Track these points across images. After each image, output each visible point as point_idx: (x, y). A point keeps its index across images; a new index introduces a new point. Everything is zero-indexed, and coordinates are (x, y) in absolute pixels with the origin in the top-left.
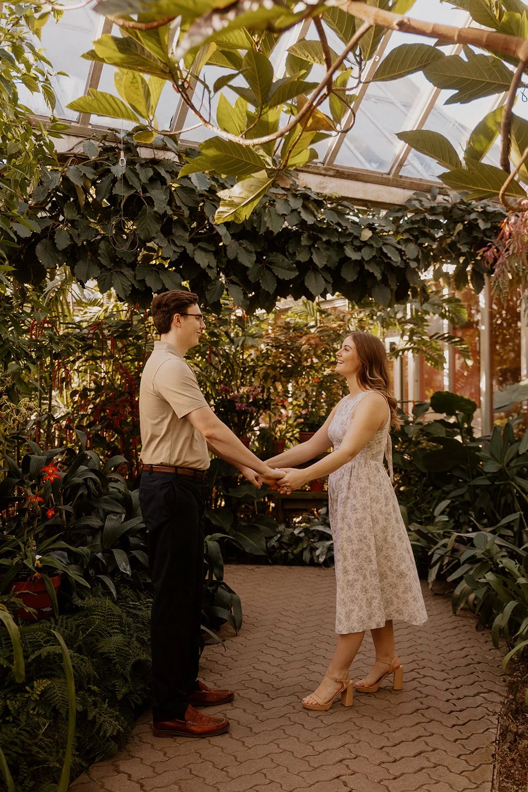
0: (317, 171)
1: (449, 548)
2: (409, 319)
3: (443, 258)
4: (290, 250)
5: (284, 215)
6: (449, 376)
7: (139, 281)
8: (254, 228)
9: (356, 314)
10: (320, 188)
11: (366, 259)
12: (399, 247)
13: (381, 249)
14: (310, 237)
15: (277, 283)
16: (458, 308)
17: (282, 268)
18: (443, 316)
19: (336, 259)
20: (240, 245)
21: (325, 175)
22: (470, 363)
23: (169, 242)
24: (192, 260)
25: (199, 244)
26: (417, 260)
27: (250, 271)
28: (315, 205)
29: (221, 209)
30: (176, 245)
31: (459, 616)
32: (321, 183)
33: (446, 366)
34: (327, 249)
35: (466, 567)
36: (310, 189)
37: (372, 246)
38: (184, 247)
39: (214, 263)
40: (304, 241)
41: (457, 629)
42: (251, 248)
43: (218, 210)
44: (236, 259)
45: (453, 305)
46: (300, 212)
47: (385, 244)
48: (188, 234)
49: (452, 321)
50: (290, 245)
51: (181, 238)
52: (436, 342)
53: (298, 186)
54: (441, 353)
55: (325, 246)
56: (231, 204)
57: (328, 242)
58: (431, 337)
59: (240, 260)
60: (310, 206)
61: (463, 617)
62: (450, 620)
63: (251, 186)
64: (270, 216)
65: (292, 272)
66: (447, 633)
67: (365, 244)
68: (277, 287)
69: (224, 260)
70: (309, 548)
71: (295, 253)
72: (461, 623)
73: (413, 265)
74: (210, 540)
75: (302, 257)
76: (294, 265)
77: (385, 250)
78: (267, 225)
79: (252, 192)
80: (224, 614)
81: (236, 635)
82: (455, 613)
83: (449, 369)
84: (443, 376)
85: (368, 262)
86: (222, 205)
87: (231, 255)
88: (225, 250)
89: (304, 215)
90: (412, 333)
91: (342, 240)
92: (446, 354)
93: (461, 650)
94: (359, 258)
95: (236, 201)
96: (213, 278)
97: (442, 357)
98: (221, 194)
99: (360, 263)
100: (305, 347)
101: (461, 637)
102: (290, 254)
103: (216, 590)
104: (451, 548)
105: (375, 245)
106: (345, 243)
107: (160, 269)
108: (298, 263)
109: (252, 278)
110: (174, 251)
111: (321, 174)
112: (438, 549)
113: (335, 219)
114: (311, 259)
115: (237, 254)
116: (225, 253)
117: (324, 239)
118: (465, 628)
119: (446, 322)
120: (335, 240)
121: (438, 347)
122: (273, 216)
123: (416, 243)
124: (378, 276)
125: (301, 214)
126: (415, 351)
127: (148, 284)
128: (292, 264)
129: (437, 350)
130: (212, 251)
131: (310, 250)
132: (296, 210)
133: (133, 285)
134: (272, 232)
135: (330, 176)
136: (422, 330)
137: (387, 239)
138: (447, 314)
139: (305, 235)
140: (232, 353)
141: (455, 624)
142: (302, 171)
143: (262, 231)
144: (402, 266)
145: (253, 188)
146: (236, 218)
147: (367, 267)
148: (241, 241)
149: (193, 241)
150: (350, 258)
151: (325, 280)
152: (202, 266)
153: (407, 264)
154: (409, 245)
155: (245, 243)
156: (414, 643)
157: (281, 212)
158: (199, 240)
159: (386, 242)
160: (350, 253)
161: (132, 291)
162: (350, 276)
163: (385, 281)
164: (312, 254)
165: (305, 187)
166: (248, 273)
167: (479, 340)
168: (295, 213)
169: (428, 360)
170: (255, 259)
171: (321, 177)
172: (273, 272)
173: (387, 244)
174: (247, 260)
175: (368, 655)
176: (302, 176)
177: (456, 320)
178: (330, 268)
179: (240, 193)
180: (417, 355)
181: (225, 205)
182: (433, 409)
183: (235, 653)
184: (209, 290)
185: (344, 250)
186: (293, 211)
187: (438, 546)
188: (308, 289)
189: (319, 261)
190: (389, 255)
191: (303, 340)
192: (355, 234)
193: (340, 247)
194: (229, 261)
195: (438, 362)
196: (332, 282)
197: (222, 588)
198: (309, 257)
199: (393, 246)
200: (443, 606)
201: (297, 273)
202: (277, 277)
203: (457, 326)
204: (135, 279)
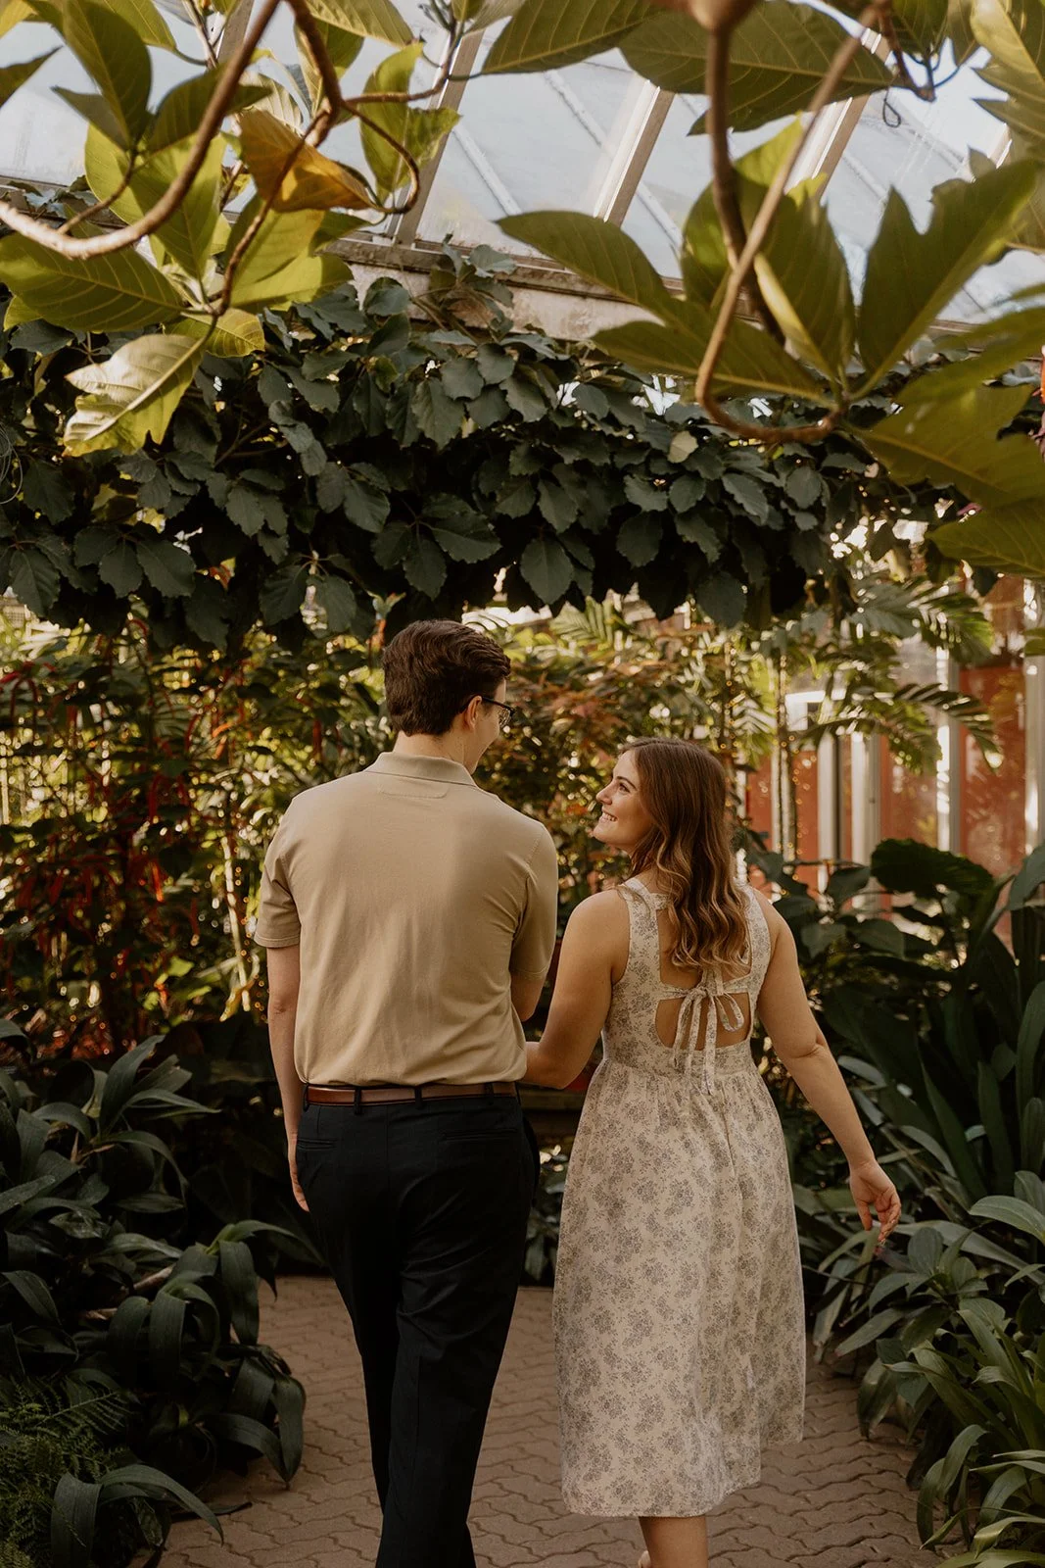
0: (564, 286)
1: (866, 1257)
2: (848, 649)
3: (891, 504)
4: (484, 488)
5: (463, 400)
6: (951, 789)
7: (84, 570)
8: (387, 434)
9: (706, 636)
10: (573, 329)
11: (680, 508)
12: (769, 478)
13: (719, 482)
14: (534, 454)
15: (448, 572)
16: (971, 621)
17: (461, 533)
18: (932, 640)
19: (604, 507)
20: (353, 475)
21: (584, 296)
22: (995, 760)
23: (161, 468)
24: (222, 514)
25: (244, 474)
26: (816, 509)
27: (379, 541)
28: (551, 372)
29: (80, 417)
30: (180, 478)
31: (877, 1440)
32: (574, 316)
33: (943, 765)
34: (582, 484)
35: (888, 1318)
36: (541, 332)
37: (695, 475)
38: (203, 483)
39: (280, 523)
40: (518, 465)
41: (859, 1482)
42: (380, 481)
43: (73, 420)
44: (341, 510)
45: (958, 614)
46: (505, 392)
47: (730, 471)
48: (214, 450)
49: (955, 653)
50: (482, 474)
51: (197, 459)
52: (915, 706)
53: (511, 323)
54: (929, 732)
55: (575, 476)
56: (104, 405)
57: (581, 467)
58: (897, 696)
59: (349, 514)
60: (535, 374)
61: (889, 1445)
62: (852, 1453)
63: (152, 357)
64: (430, 401)
65: (485, 545)
66: (831, 1494)
67: (679, 471)
68: (447, 581)
69: (311, 514)
70: (541, 1240)
71: (493, 496)
72: (877, 1463)
73: (805, 523)
74: (230, 1238)
75: (513, 506)
76: (491, 527)
77: (729, 487)
78: (420, 426)
79: (154, 373)
80: (252, 1434)
81: (287, 1489)
82: (865, 1433)
83: (951, 773)
84: (933, 788)
85: (687, 516)
86: (82, 407)
87: (327, 502)
88: (313, 489)
89: (516, 400)
90: (856, 683)
91: (621, 462)
92: (943, 736)
93: (851, 1545)
94: (661, 507)
95: (116, 396)
96: (276, 560)
97: (930, 743)
98: (78, 378)
99: (665, 519)
100: (559, 724)
101: (863, 1506)
102: (481, 496)
103: (235, 1371)
104: (870, 1259)
105: (703, 474)
106: (629, 470)
107: (139, 538)
108: (502, 521)
109: (382, 558)
110: (175, 494)
111: (574, 293)
112: (843, 1256)
113: (603, 407)
114: (536, 510)
115: (345, 499)
116: (314, 499)
117: (568, 460)
118: (885, 1480)
119: (942, 655)
120: (600, 460)
121: (922, 719)
122: (435, 403)
123: (817, 467)
124: (711, 551)
125: (509, 398)
126: (865, 727)
127: (105, 576)
128: (486, 522)
129: (918, 724)
130: (274, 492)
131: (534, 487)
132: (496, 386)
133: (64, 582)
134: (430, 442)
135: (599, 298)
136: (885, 675)
137: (737, 459)
138: (943, 636)
139: (522, 450)
140: (382, 737)
141: (860, 1467)
142: (524, 286)
143: (408, 440)
144: (777, 526)
145: (156, 362)
146: (122, 441)
147: (680, 530)
148: (355, 466)
149: (229, 467)
150: (638, 508)
151: (575, 562)
152: (247, 530)
153: (790, 524)
154: (798, 472)
155: (365, 470)
156: (734, 1523)
157: (457, 392)
158: (248, 464)
159: (735, 465)
160: (641, 495)
161: (61, 596)
162: (639, 552)
163: (730, 562)
164: (538, 497)
165: (529, 327)
166: (374, 545)
167: (1024, 699)
168: (494, 396)
169: (895, 749)
170: (387, 511)
171: (575, 300)
172: (437, 544)
173: (739, 472)
174: (368, 516)
175: (604, 1556)
176: (523, 297)
177: (965, 651)
178: (588, 531)
179: (126, 376)
180: (869, 738)
181: (87, 407)
182: (880, 880)
183: (266, 1542)
184: (267, 591)
185: (624, 485)
186: (489, 388)
187: (845, 1249)
188: (528, 585)
189: (557, 514)
190: (739, 499)
191: (559, 706)
192: (655, 445)
193: (615, 478)
194: (322, 515)
195: (922, 754)
196: (592, 566)
197: (254, 1364)
198: (530, 505)
199: (749, 475)
200: (842, 1410)
201: (498, 547)
202: (446, 555)
203: (969, 666)
204: (72, 563)
